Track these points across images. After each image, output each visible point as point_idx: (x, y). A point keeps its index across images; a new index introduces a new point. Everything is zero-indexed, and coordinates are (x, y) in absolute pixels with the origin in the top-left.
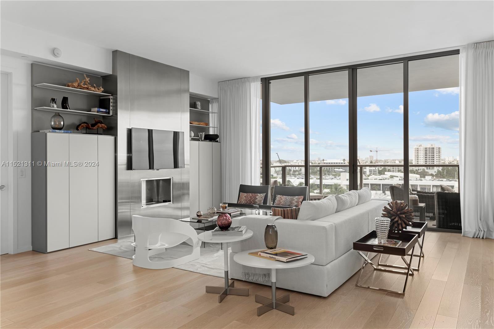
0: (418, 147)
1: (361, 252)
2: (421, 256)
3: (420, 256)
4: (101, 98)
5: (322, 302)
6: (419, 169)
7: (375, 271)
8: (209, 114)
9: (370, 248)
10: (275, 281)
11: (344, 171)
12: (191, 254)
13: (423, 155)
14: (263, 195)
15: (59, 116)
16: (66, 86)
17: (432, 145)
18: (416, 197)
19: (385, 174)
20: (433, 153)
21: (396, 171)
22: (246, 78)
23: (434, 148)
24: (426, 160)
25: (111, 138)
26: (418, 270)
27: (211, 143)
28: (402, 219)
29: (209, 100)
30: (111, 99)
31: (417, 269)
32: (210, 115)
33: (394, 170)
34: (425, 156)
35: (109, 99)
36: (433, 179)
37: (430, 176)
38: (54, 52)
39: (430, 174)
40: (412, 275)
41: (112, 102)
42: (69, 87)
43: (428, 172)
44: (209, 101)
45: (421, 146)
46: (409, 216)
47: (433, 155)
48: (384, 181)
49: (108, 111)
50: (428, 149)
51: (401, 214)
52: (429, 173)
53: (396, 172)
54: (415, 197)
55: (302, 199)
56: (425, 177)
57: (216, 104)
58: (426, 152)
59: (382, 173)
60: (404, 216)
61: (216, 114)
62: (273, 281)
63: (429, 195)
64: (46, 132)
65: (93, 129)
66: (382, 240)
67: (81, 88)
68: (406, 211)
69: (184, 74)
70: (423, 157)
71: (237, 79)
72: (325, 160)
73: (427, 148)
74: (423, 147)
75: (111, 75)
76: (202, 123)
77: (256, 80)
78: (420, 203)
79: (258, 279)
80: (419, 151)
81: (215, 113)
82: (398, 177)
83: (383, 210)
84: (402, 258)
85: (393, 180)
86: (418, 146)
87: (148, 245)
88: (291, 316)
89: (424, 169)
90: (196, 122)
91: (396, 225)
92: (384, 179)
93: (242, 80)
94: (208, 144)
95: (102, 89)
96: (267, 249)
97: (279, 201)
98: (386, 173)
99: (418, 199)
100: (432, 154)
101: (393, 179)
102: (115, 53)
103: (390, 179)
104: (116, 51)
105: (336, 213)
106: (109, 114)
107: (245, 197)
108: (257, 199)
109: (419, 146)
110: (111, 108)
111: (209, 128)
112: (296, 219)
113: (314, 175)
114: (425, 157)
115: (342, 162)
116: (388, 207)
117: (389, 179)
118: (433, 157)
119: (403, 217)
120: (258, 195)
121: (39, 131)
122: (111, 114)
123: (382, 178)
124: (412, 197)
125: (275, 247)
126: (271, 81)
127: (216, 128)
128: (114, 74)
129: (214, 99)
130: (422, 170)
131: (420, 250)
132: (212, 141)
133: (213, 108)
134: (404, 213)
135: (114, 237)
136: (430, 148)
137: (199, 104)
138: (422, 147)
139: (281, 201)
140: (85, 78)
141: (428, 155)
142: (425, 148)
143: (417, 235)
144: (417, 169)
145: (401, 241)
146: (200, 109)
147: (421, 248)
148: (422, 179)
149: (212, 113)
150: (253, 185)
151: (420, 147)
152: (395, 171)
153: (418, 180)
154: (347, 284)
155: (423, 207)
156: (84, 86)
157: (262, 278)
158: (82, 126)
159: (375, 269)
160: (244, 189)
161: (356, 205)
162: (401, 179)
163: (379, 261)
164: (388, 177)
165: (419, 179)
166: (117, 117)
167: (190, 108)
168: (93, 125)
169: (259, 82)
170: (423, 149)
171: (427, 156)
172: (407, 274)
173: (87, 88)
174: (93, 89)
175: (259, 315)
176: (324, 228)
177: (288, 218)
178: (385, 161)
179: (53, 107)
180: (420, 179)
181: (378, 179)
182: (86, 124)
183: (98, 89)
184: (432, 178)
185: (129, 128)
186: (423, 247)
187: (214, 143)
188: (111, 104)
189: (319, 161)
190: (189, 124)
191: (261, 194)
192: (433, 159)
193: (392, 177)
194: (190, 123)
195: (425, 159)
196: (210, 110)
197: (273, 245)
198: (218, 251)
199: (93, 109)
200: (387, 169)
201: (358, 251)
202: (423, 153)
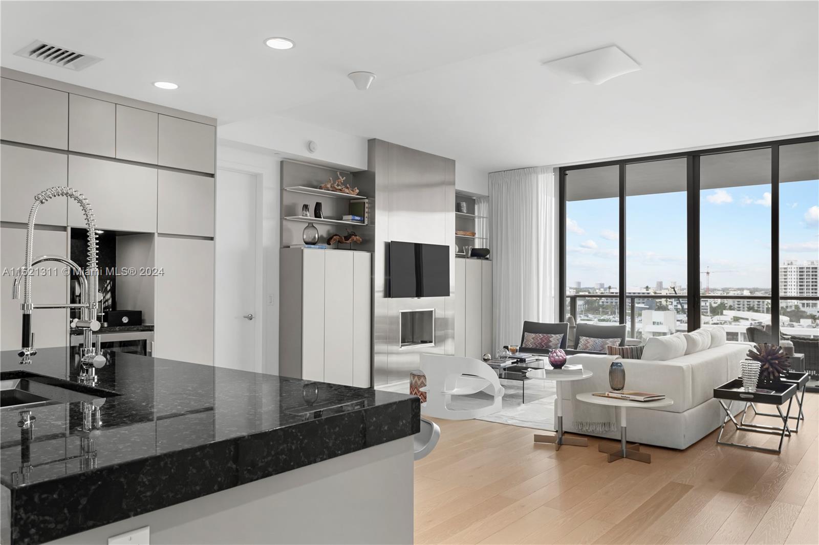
0: (785, 267)
1: (722, 401)
2: (800, 418)
3: (798, 419)
4: (352, 201)
5: (679, 455)
6: (787, 307)
7: (738, 431)
8: (474, 220)
9: (737, 397)
10: (625, 426)
11: (648, 307)
12: (492, 405)
13: (795, 280)
14: (559, 337)
15: (313, 228)
16: (317, 188)
17: (813, 263)
18: (791, 344)
19: (724, 314)
20: (814, 277)
21: (744, 308)
22: (531, 168)
23: (816, 268)
24: (802, 289)
25: (366, 255)
26: (796, 432)
27: (479, 261)
28: (774, 365)
29: (474, 198)
30: (367, 203)
31: (795, 430)
32: (476, 220)
33: (739, 307)
34: (800, 282)
35: (365, 203)
36: (814, 325)
37: (808, 318)
38: (309, 146)
39: (808, 316)
40: (789, 436)
41: (367, 208)
42: (321, 189)
43: (804, 312)
44: (475, 200)
45: (792, 264)
46: (783, 362)
47: (814, 280)
48: (722, 326)
49: (363, 219)
50: (805, 270)
51: (772, 359)
52: (807, 313)
53: (743, 311)
54: (788, 344)
55: (619, 343)
56: (798, 321)
57: (485, 204)
58: (802, 275)
59: (719, 313)
60: (777, 362)
61: (485, 219)
62: (622, 426)
63: (811, 342)
64: (302, 248)
65: (346, 243)
66: (750, 388)
67: (334, 189)
68: (780, 356)
69: (449, 164)
70: (795, 284)
71: (518, 169)
72: (612, 287)
73: (802, 268)
74: (795, 266)
75: (366, 171)
76: (468, 233)
77: (547, 171)
78: (795, 353)
79: (596, 429)
80: (788, 273)
81: (483, 217)
82: (747, 319)
83: (747, 354)
84: (778, 408)
85: (738, 325)
86: (786, 264)
87: (445, 389)
88: (647, 464)
89: (797, 307)
90: (461, 232)
91: (765, 374)
92: (721, 324)
93: (526, 172)
94: (475, 262)
95: (357, 191)
96: (611, 390)
97: (585, 345)
98: (725, 312)
99: (793, 347)
100: (812, 279)
101: (738, 323)
102: (372, 144)
103: (733, 323)
104: (374, 139)
105: (685, 355)
106: (364, 223)
107: (533, 338)
108: (551, 341)
109: (789, 264)
110: (366, 215)
111: (474, 239)
112: (640, 359)
113: (593, 314)
114: (799, 284)
115: (644, 291)
116: (755, 351)
117: (730, 323)
118: (814, 284)
119: (775, 363)
120: (552, 337)
121: (289, 247)
122: (366, 223)
123: (718, 322)
124: (783, 344)
125: (622, 388)
126: (567, 172)
127: (485, 240)
128: (369, 170)
129: (481, 198)
130: (793, 308)
131: (799, 409)
132: (480, 258)
133: (481, 210)
134: (777, 358)
135: (370, 386)
136: (809, 268)
137: (464, 205)
138: (793, 266)
139: (588, 345)
140: (338, 177)
141: (805, 280)
142: (800, 268)
143: (795, 385)
144: (785, 307)
145: (774, 392)
146: (465, 212)
147: (800, 405)
148: (794, 323)
149: (479, 217)
150: (541, 322)
151: (789, 266)
152: (741, 309)
153: (786, 325)
154: (705, 440)
155: (801, 359)
156: (337, 188)
157: (600, 428)
158: (335, 240)
159: (738, 429)
160: (529, 327)
161: (709, 348)
162: (753, 324)
163: (742, 420)
164: (730, 320)
165: (787, 323)
166: (374, 227)
167: (456, 211)
168: (347, 238)
169: (550, 174)
170: (795, 270)
171: (802, 282)
172: (782, 435)
173: (341, 190)
174: (347, 190)
175: (610, 462)
176: (680, 368)
177: (628, 358)
178: (724, 290)
179: (306, 215)
180: (789, 324)
181: (711, 322)
182: (338, 237)
183: (353, 191)
184: (812, 323)
185: (387, 241)
186: (803, 404)
187: (484, 262)
188: (366, 210)
189: (602, 289)
190: (454, 235)
191: (557, 335)
192: (814, 287)
193: (736, 319)
194: (456, 234)
195: (799, 287)
196: (476, 214)
197: (620, 386)
198: (519, 404)
199: (345, 217)
200: (726, 305)
201: (719, 399)
202: (795, 277)
